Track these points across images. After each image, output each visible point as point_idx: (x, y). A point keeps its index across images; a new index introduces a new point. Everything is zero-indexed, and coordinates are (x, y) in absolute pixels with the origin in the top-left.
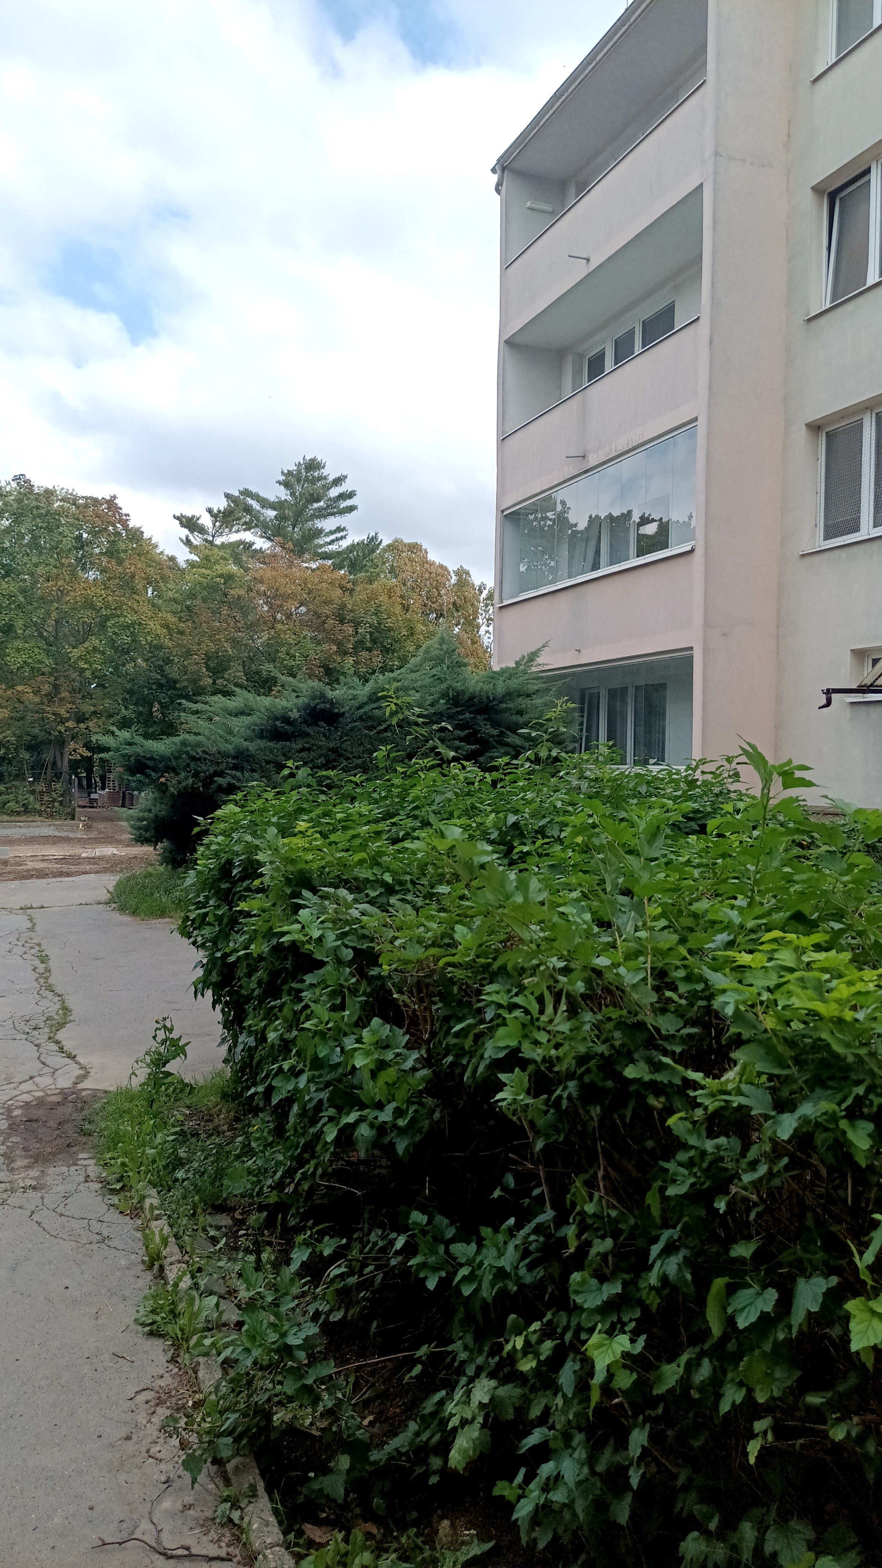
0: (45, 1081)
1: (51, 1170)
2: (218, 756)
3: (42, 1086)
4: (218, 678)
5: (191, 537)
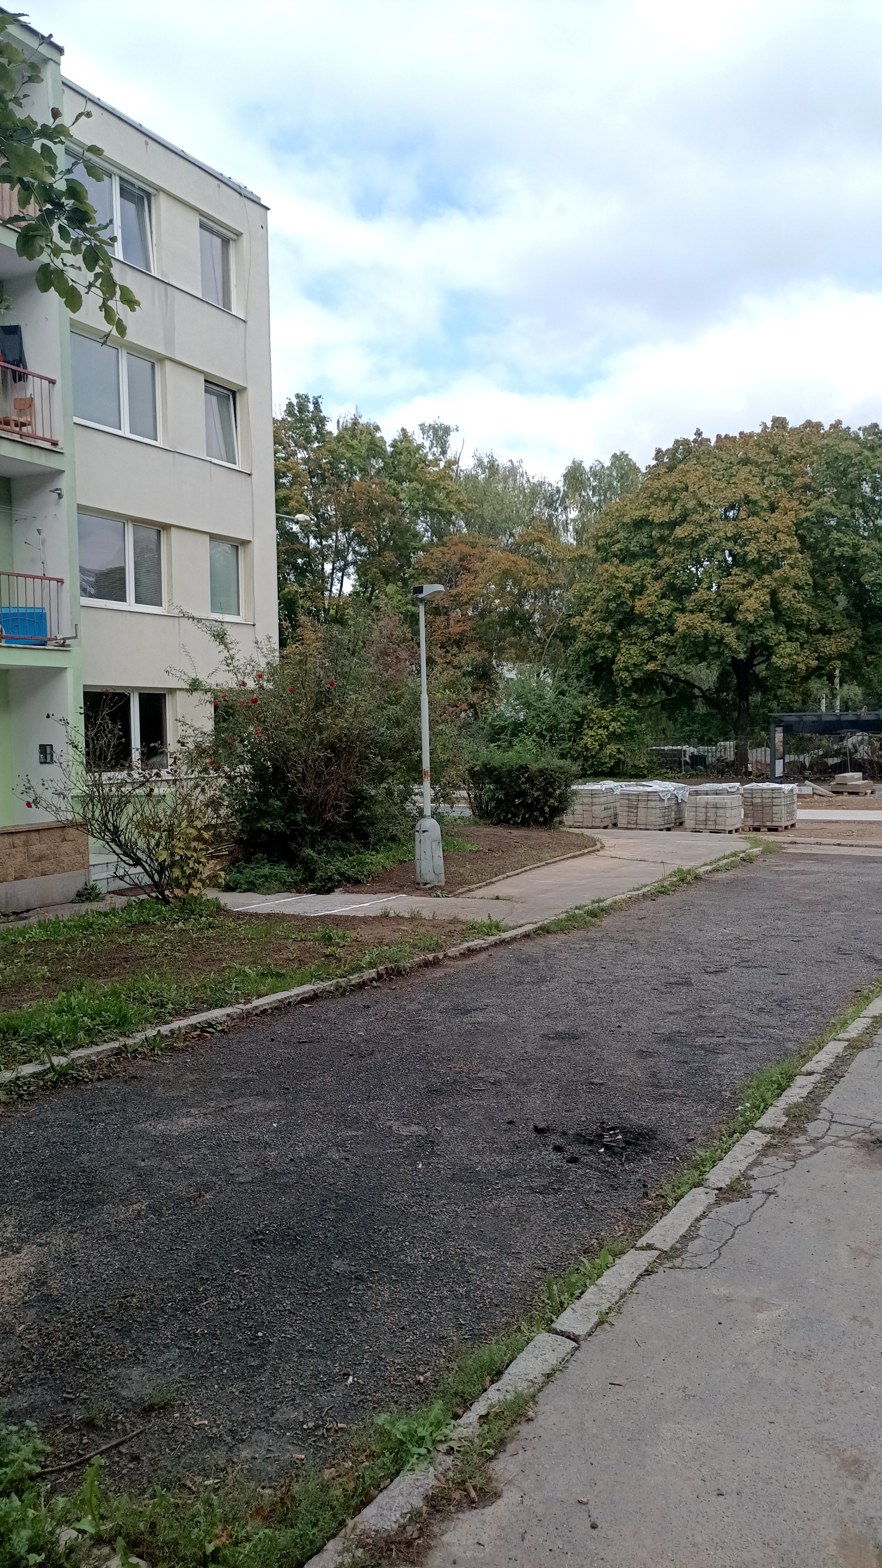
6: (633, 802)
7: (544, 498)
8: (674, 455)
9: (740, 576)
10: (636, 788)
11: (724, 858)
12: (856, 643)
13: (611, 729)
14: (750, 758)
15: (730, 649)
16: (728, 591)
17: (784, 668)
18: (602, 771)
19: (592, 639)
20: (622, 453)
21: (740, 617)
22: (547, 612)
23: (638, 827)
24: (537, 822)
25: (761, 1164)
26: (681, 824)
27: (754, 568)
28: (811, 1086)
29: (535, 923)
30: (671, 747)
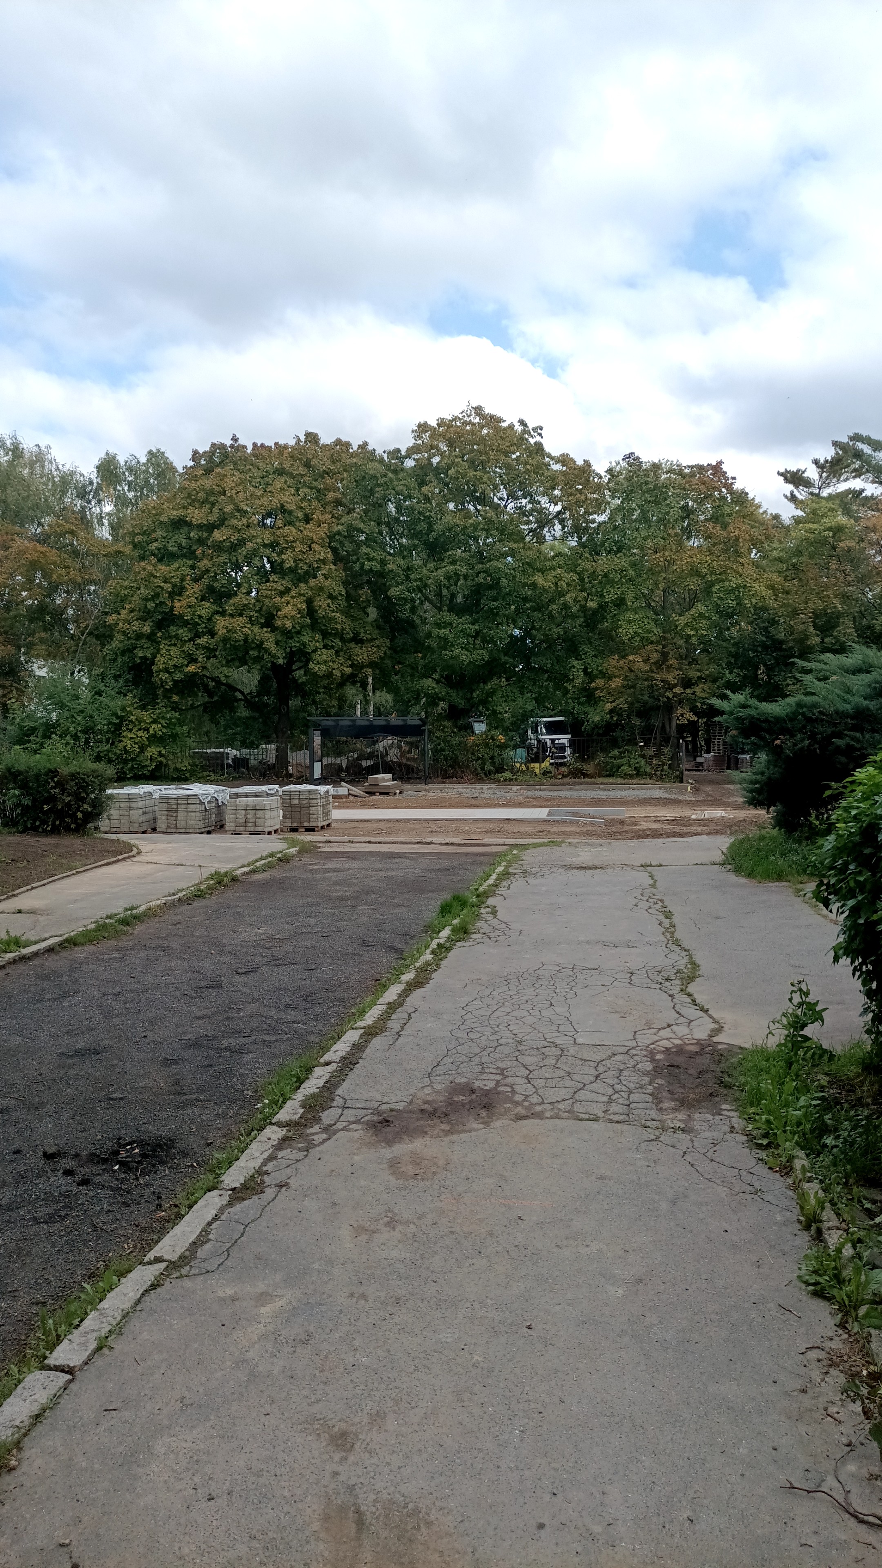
0: (682, 1030)
1: (697, 1116)
2: (834, 716)
3: (680, 1035)
4: (826, 636)
5: (796, 493)
6: (172, 806)
7: (75, 488)
8: (211, 458)
9: (278, 583)
10: (175, 792)
11: (261, 859)
12: (385, 653)
13: (151, 732)
14: (290, 760)
15: (269, 654)
16: (266, 597)
17: (320, 674)
18: (143, 774)
19: (130, 638)
20: (158, 450)
21: (278, 623)
22: (80, 607)
23: (178, 830)
24: (68, 829)
25: (276, 1158)
26: (222, 826)
27: (291, 576)
28: (328, 1075)
29: (61, 936)
30: (213, 750)
